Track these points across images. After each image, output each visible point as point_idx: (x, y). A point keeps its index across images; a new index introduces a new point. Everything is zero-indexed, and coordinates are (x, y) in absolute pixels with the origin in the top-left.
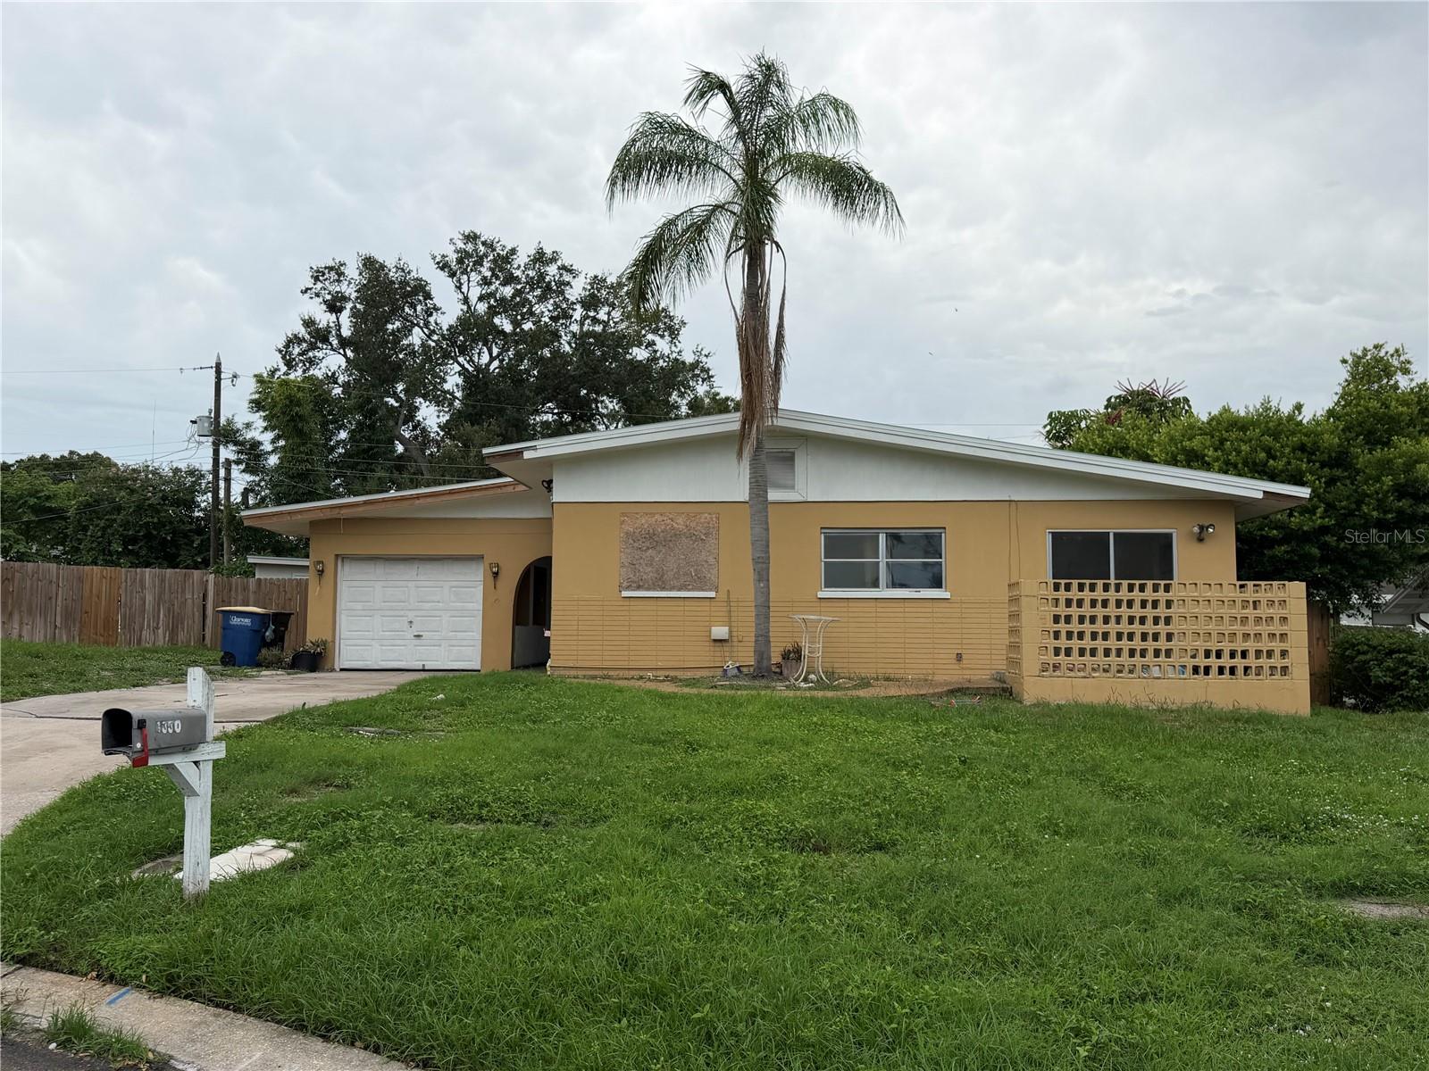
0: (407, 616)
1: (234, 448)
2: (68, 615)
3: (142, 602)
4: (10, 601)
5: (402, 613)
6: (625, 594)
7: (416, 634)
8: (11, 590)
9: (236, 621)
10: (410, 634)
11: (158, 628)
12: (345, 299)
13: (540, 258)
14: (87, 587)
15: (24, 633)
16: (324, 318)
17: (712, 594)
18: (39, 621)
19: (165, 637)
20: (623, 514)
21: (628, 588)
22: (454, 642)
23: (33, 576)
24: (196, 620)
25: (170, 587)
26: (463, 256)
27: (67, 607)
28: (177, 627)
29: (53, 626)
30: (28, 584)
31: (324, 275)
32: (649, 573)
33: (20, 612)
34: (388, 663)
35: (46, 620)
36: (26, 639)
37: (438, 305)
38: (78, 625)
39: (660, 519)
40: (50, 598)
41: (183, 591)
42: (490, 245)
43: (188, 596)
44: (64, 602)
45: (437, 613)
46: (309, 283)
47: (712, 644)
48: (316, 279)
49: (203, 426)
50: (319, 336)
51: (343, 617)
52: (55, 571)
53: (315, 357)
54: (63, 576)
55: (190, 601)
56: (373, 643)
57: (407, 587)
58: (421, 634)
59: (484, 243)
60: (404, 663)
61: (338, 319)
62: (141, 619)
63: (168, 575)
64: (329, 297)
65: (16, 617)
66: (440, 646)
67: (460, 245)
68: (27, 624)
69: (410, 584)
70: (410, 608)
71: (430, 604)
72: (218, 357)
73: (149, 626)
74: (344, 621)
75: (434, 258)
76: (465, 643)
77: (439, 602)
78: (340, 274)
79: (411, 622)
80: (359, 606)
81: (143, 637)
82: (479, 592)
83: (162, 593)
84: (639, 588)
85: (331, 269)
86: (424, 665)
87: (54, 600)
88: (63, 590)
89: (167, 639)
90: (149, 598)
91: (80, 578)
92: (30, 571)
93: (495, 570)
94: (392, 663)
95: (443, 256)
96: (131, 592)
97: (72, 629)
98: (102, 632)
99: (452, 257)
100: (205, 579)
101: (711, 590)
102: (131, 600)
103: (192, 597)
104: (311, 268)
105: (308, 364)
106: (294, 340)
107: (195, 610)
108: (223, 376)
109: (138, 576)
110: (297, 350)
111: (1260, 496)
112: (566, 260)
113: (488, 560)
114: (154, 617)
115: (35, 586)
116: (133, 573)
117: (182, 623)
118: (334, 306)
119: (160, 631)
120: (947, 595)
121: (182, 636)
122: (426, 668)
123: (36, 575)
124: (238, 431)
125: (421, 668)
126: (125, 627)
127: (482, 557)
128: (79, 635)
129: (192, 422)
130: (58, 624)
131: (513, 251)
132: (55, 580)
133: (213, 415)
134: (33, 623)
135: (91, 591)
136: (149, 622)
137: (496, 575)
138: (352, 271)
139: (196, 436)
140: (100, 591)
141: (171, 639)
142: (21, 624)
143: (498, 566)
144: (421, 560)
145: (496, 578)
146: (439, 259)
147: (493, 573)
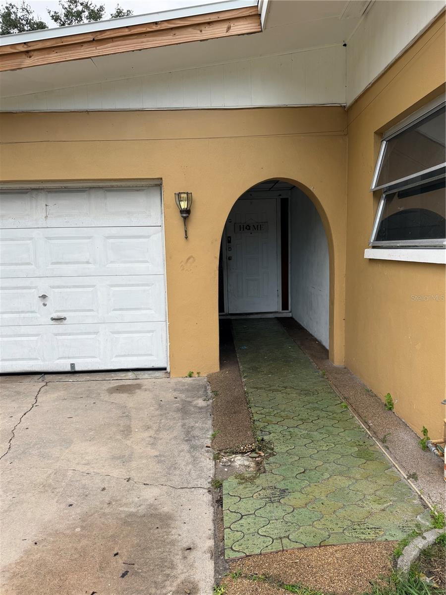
0: (35, 288)
5: (27, 283)
7: (55, 316)
10: (44, 315)
22: (119, 327)
34: (14, 363)
45: (88, 281)
57: (31, 239)
58: (62, 315)
60: (31, 363)
66: (96, 333)
69: (35, 233)
70: (39, 273)
71: (72, 267)
76: (137, 327)
77: (88, 263)
79: (44, 297)
82: (157, 244)
86: (73, 365)
93: (184, 205)
94: (21, 362)
113: (169, 190)
122: (77, 369)
125: (68, 369)
127: (157, 185)
137: (186, 213)
143: (189, 199)
144: (50, 191)
145: (185, 219)
146: (52, 13)
147: (182, 211)
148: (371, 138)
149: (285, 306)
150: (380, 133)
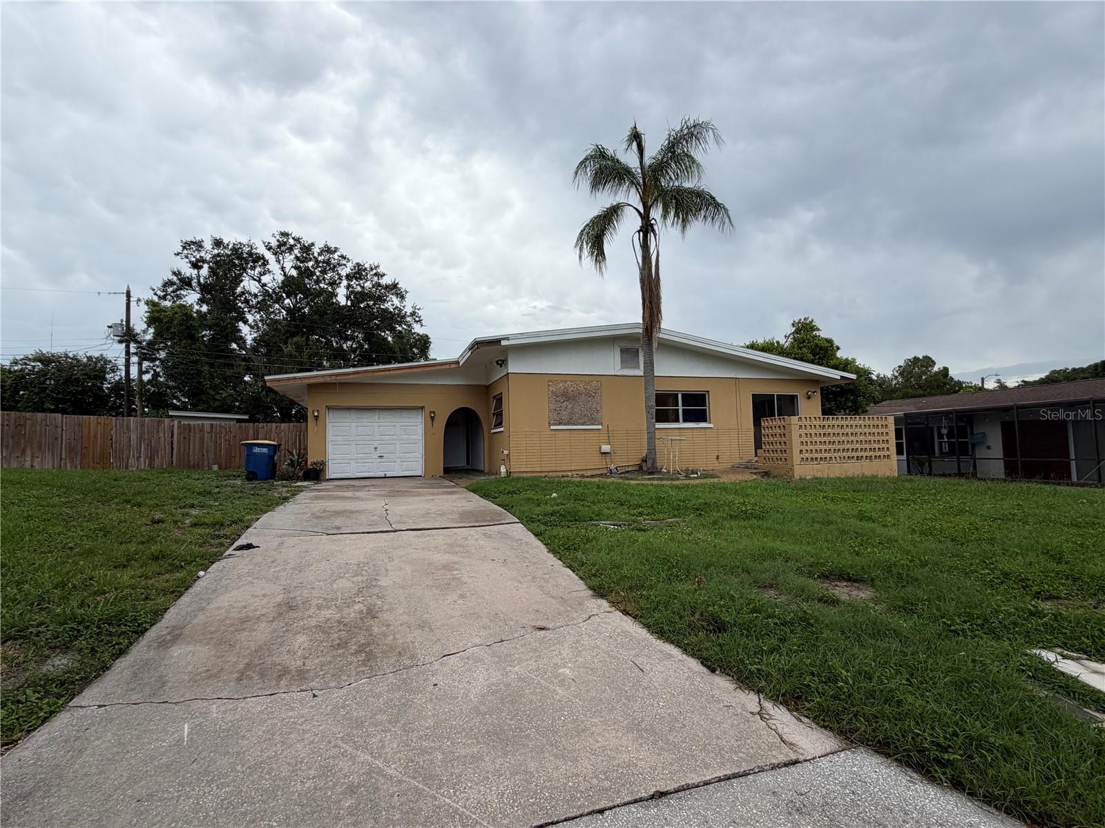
0: (373, 444)
1: (135, 345)
2: (71, 450)
3: (128, 440)
4: (22, 441)
5: (369, 442)
6: (552, 427)
7: (380, 455)
8: (23, 432)
9: (257, 450)
10: (376, 455)
11: (140, 457)
12: (204, 261)
13: (328, 250)
14: (85, 431)
15: (36, 464)
16: (188, 271)
17: (600, 427)
18: (48, 456)
19: (145, 463)
20: (550, 381)
21: (554, 424)
22: (403, 460)
23: (42, 422)
24: (167, 451)
25: (148, 430)
26: (281, 244)
27: (70, 444)
28: (154, 456)
29: (59, 459)
30: (38, 428)
31: (189, 245)
32: (565, 417)
33: (32, 448)
34: (362, 473)
35: (53, 455)
36: (37, 467)
37: (271, 269)
38: (79, 457)
39: (570, 384)
40: (56, 439)
41: (158, 432)
42: (297, 240)
43: (161, 435)
44: (68, 441)
45: (394, 442)
46: (180, 249)
47: (600, 455)
48: (184, 248)
49: (118, 329)
50: (186, 283)
51: (330, 445)
52: (60, 420)
53: (181, 294)
54: (66, 423)
55: (162, 439)
56: (351, 461)
57: (372, 426)
58: (383, 455)
59: (293, 238)
60: (372, 473)
61: (198, 272)
62: (127, 451)
63: (146, 422)
64: (193, 259)
65: (28, 453)
66: (395, 462)
67: (278, 237)
68: (38, 457)
70: (374, 439)
71: (388, 437)
72: (128, 287)
73: (134, 456)
74: (330, 448)
75: (264, 243)
76: (411, 460)
77: (393, 435)
78: (201, 246)
79: (376, 448)
80: (340, 439)
81: (130, 464)
82: (420, 429)
83: (143, 433)
84: (560, 424)
85: (194, 243)
86: (385, 474)
87: (59, 439)
88: (66, 433)
89: (147, 464)
90: (133, 437)
91: (80, 424)
92: (39, 420)
93: (432, 415)
94: (364, 473)
95: (269, 243)
96: (120, 433)
97: (75, 459)
98: (98, 461)
99: (274, 243)
100: (171, 424)
101: (598, 424)
102: (120, 440)
103: (164, 437)
104: (182, 241)
105: (175, 299)
106: (169, 283)
107: (166, 444)
108: (131, 299)
109: (125, 423)
110: (170, 290)
111: (839, 378)
112: (342, 251)
113: (427, 410)
114: (137, 450)
115: (43, 430)
116: (121, 421)
117: (157, 453)
118: (196, 265)
119: (142, 459)
120: (711, 426)
121: (157, 462)
122: (387, 476)
123: (44, 422)
124: (138, 334)
125: (384, 476)
126: (116, 458)
127: (422, 408)
128: (80, 464)
129: (109, 327)
130: (63, 457)
131: (313, 244)
132: (60, 425)
133: (124, 323)
134: (42, 456)
135: (89, 432)
136: (133, 452)
137: (432, 418)
138: (208, 245)
139: (112, 335)
140: (96, 433)
141: (150, 464)
142: (32, 457)
143: (434, 412)
144: (381, 409)
145: (432, 420)
146: (266, 244)
147: (431, 417)
148: (492, 399)
149: (468, 463)
150: (494, 397)
